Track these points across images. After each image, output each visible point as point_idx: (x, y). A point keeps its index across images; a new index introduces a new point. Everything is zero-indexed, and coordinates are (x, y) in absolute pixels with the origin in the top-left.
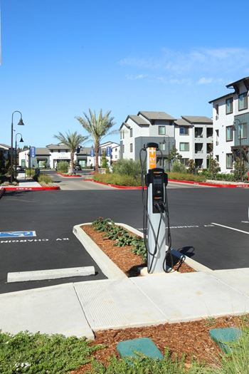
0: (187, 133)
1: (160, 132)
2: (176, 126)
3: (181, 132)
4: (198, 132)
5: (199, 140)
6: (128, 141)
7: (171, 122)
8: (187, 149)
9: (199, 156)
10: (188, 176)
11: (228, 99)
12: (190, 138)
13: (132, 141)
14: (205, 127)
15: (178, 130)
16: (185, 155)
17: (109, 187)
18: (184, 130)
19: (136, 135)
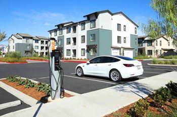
0: (38, 42)
1: (27, 42)
2: (33, 39)
3: (36, 42)
4: (42, 42)
5: (42, 45)
6: (12, 44)
7: (31, 38)
8: (38, 48)
9: (42, 51)
10: (40, 58)
11: (55, 31)
12: (39, 44)
13: (14, 44)
14: (45, 41)
15: (34, 41)
16: (37, 51)
17: (5, 63)
18: (37, 41)
19: (16, 42)
